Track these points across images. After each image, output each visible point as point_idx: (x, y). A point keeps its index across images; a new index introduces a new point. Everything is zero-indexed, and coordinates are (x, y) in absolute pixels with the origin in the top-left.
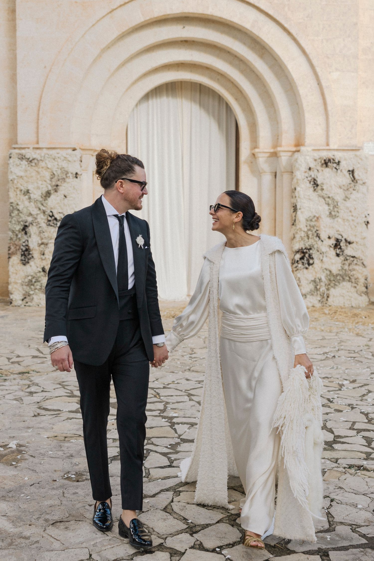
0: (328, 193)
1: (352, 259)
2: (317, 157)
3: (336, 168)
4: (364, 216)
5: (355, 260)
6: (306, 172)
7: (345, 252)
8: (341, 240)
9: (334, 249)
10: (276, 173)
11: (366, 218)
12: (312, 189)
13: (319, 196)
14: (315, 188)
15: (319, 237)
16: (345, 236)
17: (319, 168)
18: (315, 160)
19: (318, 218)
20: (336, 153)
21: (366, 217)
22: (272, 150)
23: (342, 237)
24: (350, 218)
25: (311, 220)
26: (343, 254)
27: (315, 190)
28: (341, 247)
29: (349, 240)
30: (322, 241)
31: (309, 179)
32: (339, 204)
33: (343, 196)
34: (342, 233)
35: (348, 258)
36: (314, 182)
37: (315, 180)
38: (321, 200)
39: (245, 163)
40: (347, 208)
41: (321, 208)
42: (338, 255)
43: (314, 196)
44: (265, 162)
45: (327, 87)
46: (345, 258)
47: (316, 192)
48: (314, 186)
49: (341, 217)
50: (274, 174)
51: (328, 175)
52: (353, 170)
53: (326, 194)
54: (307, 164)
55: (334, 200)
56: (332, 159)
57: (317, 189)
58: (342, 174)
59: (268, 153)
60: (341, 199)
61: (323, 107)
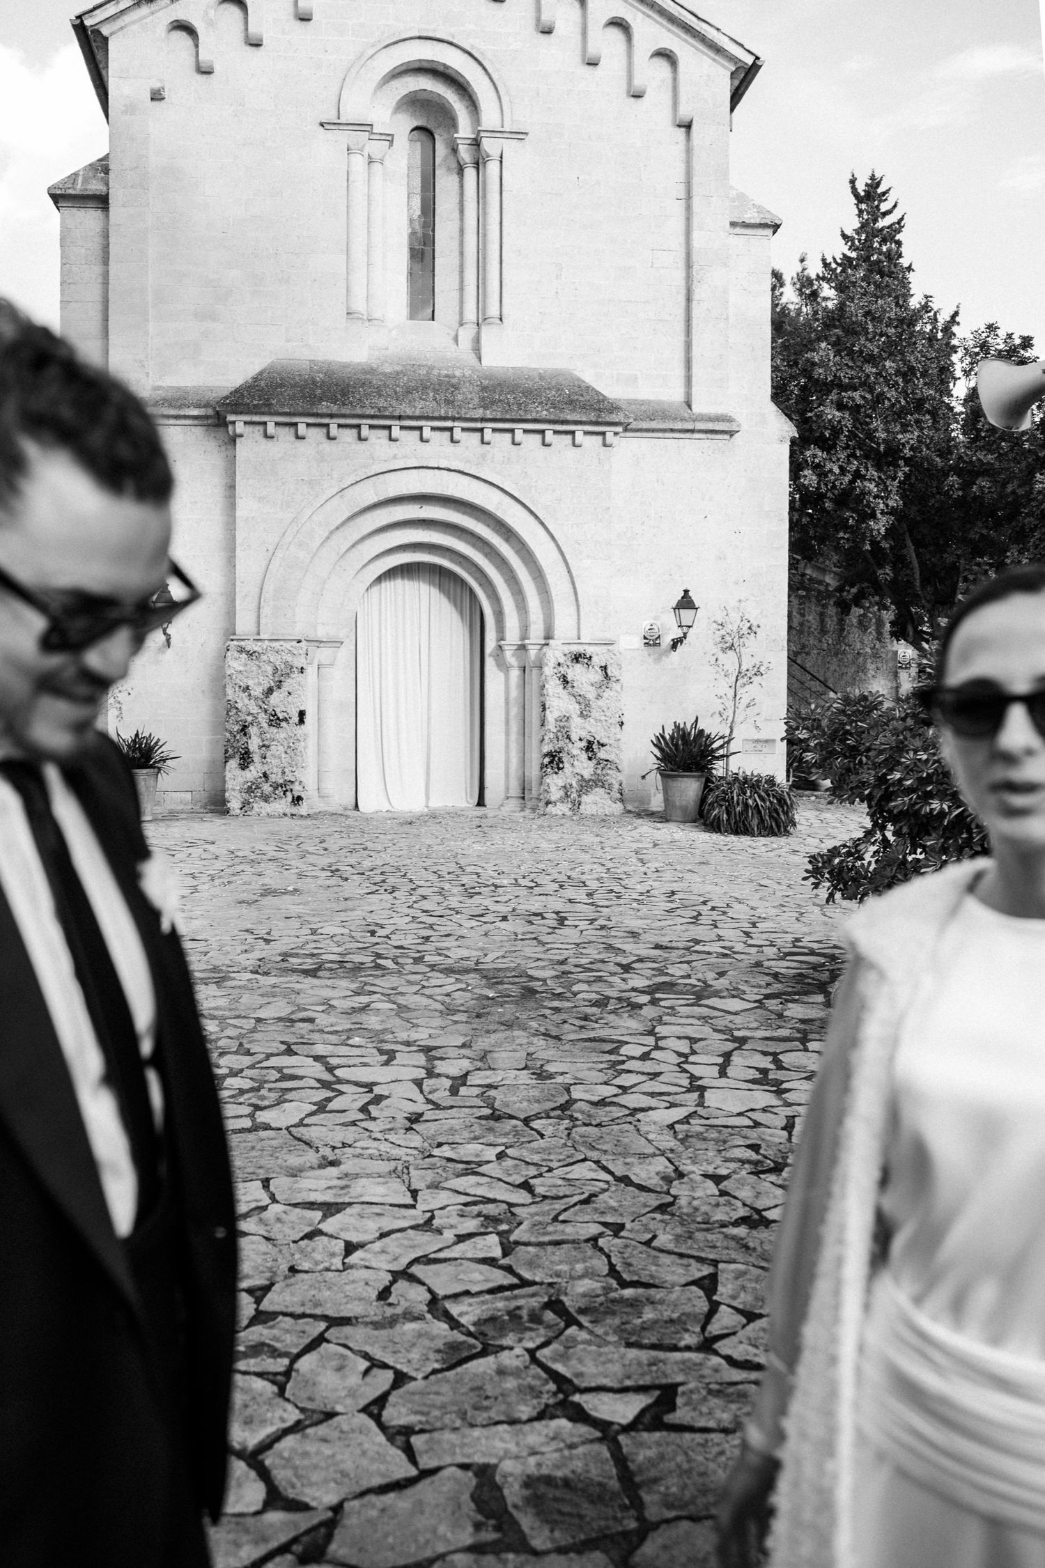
0: (579, 691)
1: (605, 763)
2: (567, 652)
3: (587, 664)
5: (609, 764)
6: (555, 668)
7: (597, 755)
8: (594, 742)
9: (586, 752)
10: (524, 667)
12: (562, 686)
13: (570, 694)
14: (565, 685)
15: (569, 739)
16: (598, 738)
17: (569, 663)
18: (565, 655)
19: (568, 718)
20: (587, 647)
21: (620, 717)
22: (520, 643)
23: (595, 739)
24: (603, 718)
25: (561, 721)
26: (595, 758)
27: (564, 688)
28: (593, 749)
29: (601, 742)
30: (573, 743)
31: (559, 675)
32: (591, 703)
33: (595, 694)
34: (594, 735)
35: (601, 762)
36: (564, 679)
37: (564, 676)
38: (572, 698)
39: (490, 655)
40: (600, 707)
41: (571, 707)
42: (590, 759)
43: (564, 693)
44: (513, 655)
45: (577, 576)
46: (598, 762)
47: (566, 690)
48: (564, 683)
49: (593, 717)
50: (522, 669)
51: (578, 672)
52: (606, 666)
53: (577, 692)
54: (556, 659)
55: (586, 699)
56: (583, 653)
57: (567, 687)
58: (594, 670)
59: (516, 645)
60: (593, 698)
61: (574, 597)
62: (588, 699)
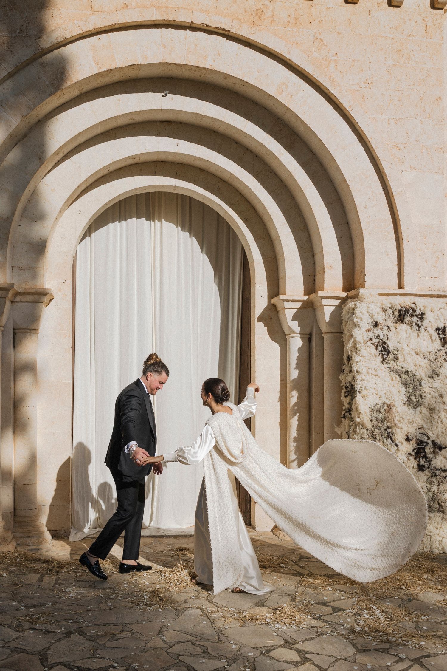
0: (405, 365)
1: (444, 474)
2: (387, 305)
3: (417, 325)
7: (432, 462)
8: (427, 443)
9: (415, 459)
10: (310, 334)
12: (380, 358)
13: (391, 370)
14: (385, 356)
15: (391, 439)
16: (433, 437)
17: (390, 323)
18: (385, 310)
19: (389, 407)
20: (417, 299)
22: (306, 298)
23: (429, 438)
25: (379, 411)
26: (429, 467)
27: (384, 360)
28: (426, 453)
29: (438, 441)
30: (397, 445)
31: (376, 341)
32: (422, 384)
33: (429, 371)
34: (428, 432)
35: (438, 473)
36: (384, 347)
37: (384, 343)
38: (394, 375)
39: (260, 319)
40: (435, 389)
41: (393, 389)
42: (421, 468)
43: (383, 370)
44: (294, 318)
45: (398, 194)
46: (433, 473)
47: (386, 363)
48: (383, 353)
49: (426, 404)
50: (308, 336)
51: (405, 336)
52: (445, 328)
53: (402, 366)
54: (372, 317)
55: (415, 377)
56: (411, 308)
57: (387, 359)
58: (428, 334)
59: (300, 302)
60: (426, 375)
61: (392, 227)
62: (418, 377)
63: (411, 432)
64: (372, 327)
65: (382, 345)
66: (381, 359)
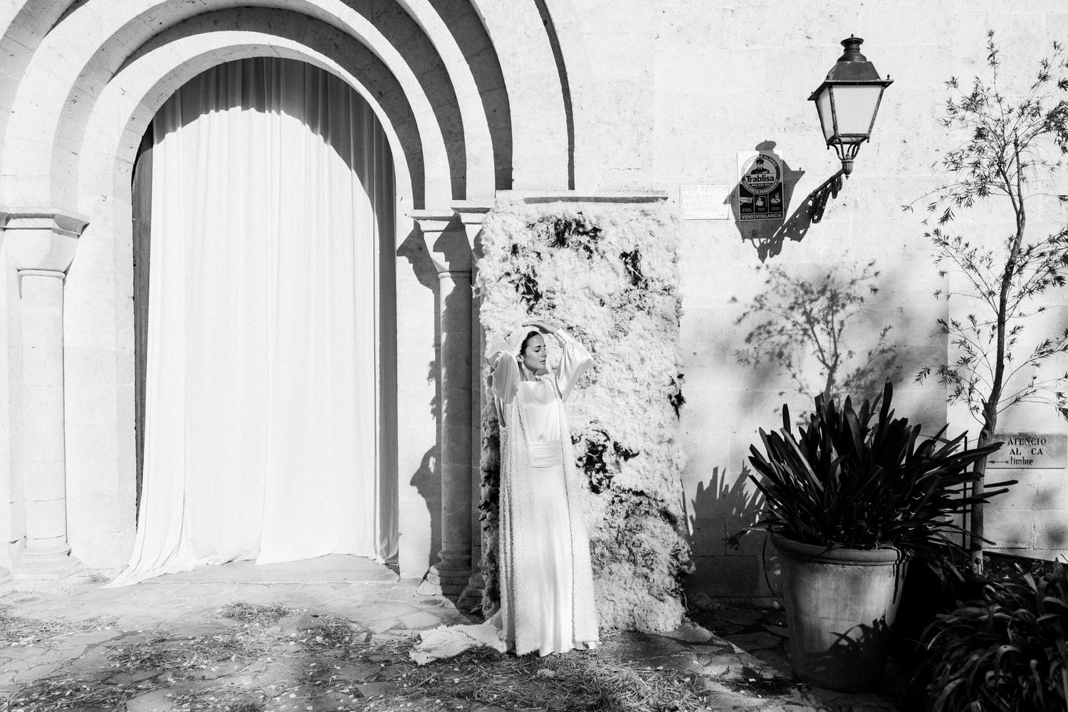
0: (567, 317)
1: (636, 499)
2: (535, 217)
3: (587, 248)
4: (668, 381)
5: (645, 501)
6: (505, 260)
7: (615, 479)
8: (604, 447)
9: (586, 472)
11: (673, 387)
12: (524, 304)
14: (532, 302)
16: (616, 436)
17: (543, 247)
18: (531, 226)
20: (587, 208)
21: (673, 383)
23: (609, 439)
24: (628, 386)
26: (608, 486)
27: (531, 308)
28: (604, 465)
29: (625, 445)
31: (515, 277)
33: (609, 325)
34: (605, 427)
35: (624, 496)
36: (528, 287)
37: (529, 280)
39: (403, 251)
40: (618, 357)
42: (595, 489)
44: (438, 247)
45: (565, 27)
46: (617, 496)
47: (535, 313)
48: (528, 297)
49: (604, 383)
50: (468, 275)
51: (567, 267)
52: (637, 252)
53: (563, 318)
54: (511, 237)
55: (585, 337)
56: (575, 220)
57: (536, 306)
58: (607, 263)
59: (445, 220)
60: (604, 334)
61: (559, 86)
62: (590, 336)
63: (577, 427)
64: (509, 254)
65: (525, 283)
66: (527, 307)
